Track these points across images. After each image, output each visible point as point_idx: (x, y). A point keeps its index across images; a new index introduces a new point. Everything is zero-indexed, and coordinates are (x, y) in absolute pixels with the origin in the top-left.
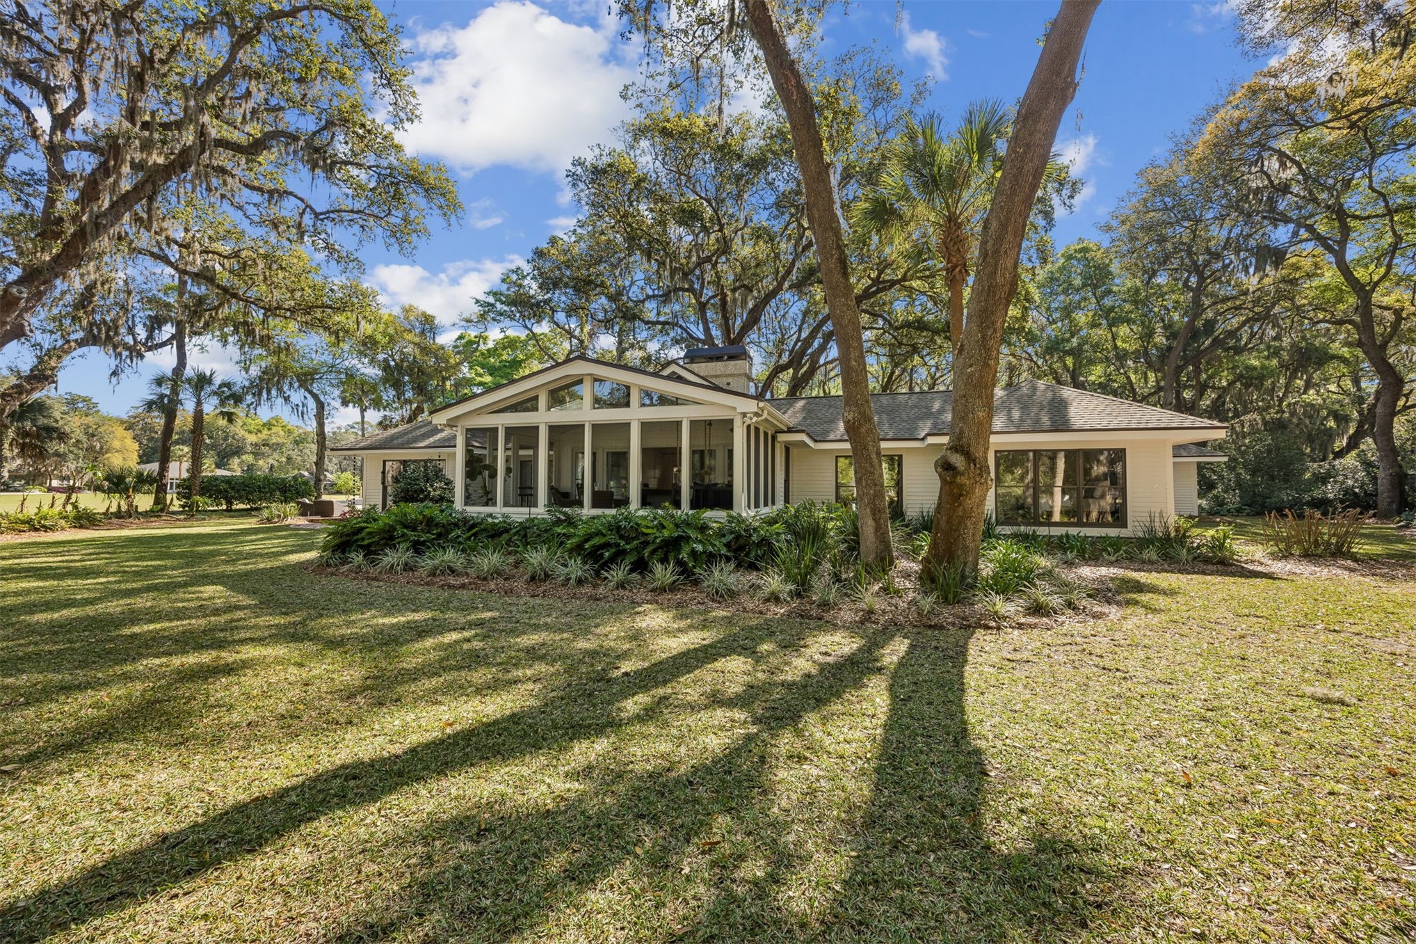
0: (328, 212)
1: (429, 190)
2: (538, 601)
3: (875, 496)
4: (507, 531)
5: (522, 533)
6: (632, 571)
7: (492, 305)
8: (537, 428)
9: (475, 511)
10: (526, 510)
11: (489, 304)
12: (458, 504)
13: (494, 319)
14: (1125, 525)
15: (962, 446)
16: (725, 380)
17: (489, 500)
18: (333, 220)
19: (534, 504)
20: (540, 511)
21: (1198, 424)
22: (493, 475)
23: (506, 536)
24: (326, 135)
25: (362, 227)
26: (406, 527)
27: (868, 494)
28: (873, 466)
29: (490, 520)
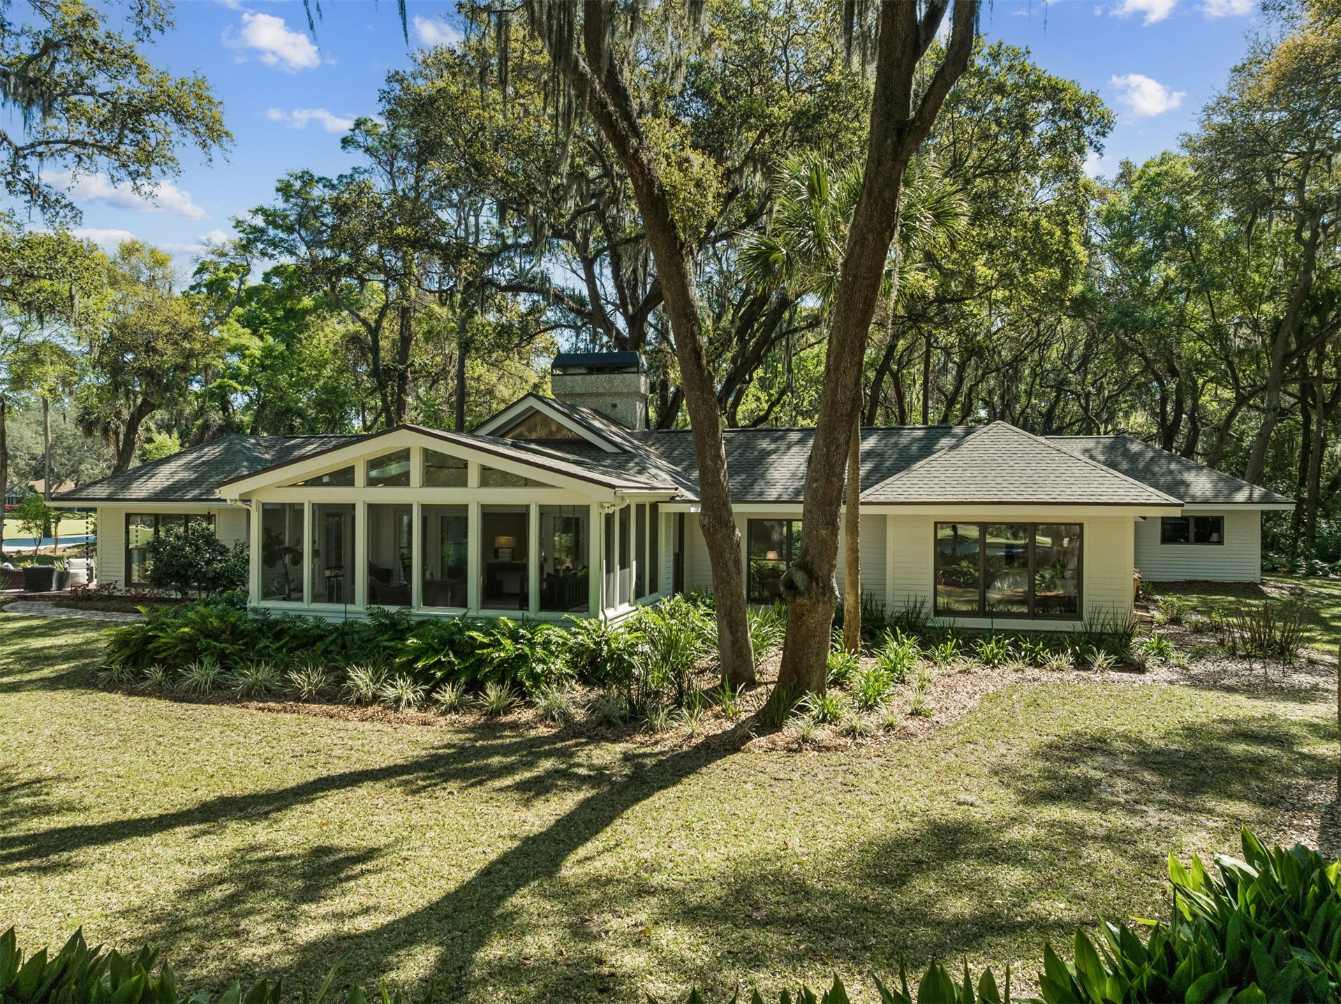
0: (32, 146)
1: (181, 116)
2: (367, 725)
3: (731, 607)
4: (320, 638)
5: (340, 642)
6: (466, 692)
7: (262, 231)
8: (353, 506)
9: (277, 607)
10: (341, 607)
11: (255, 229)
12: (254, 600)
13: (264, 254)
14: (1080, 618)
15: (806, 564)
16: (609, 400)
17: (293, 592)
18: (40, 155)
19: (353, 601)
20: (359, 609)
21: (1154, 499)
22: (298, 559)
23: (320, 646)
24: (45, 62)
25: (78, 156)
26: (206, 636)
27: (724, 605)
28: (728, 575)
29: (298, 624)
